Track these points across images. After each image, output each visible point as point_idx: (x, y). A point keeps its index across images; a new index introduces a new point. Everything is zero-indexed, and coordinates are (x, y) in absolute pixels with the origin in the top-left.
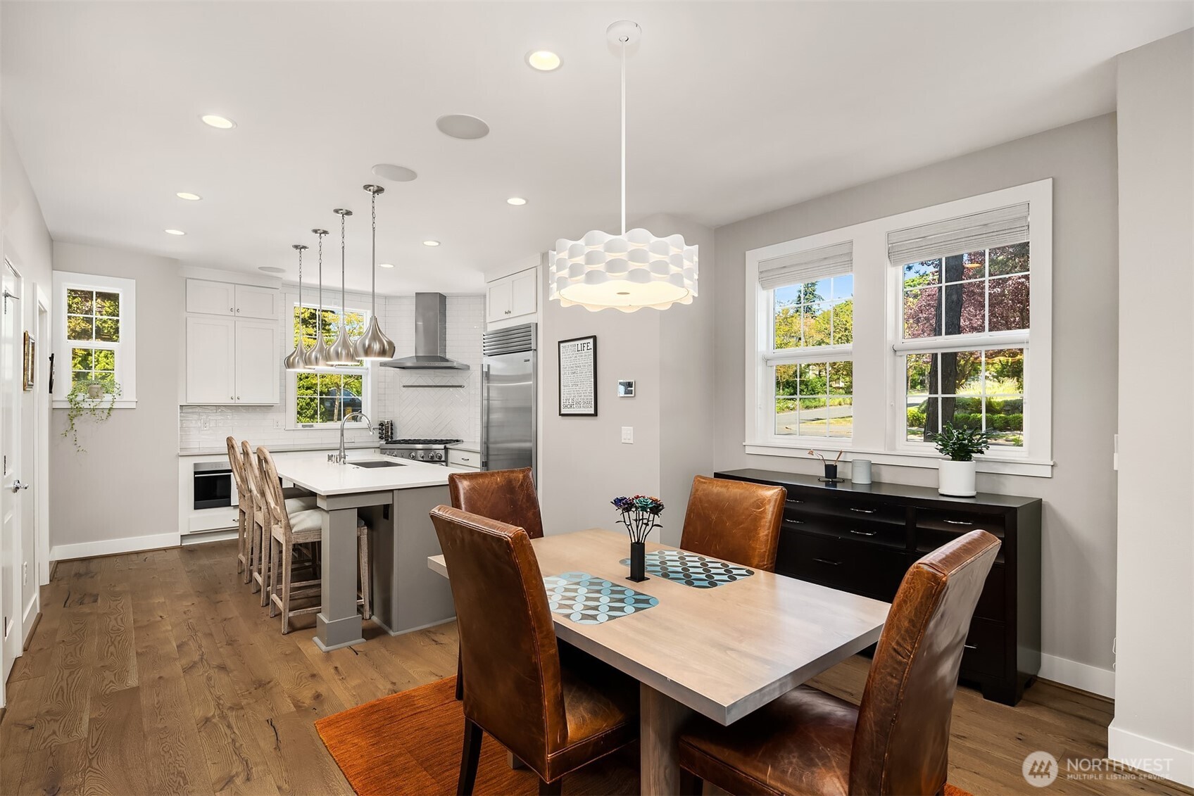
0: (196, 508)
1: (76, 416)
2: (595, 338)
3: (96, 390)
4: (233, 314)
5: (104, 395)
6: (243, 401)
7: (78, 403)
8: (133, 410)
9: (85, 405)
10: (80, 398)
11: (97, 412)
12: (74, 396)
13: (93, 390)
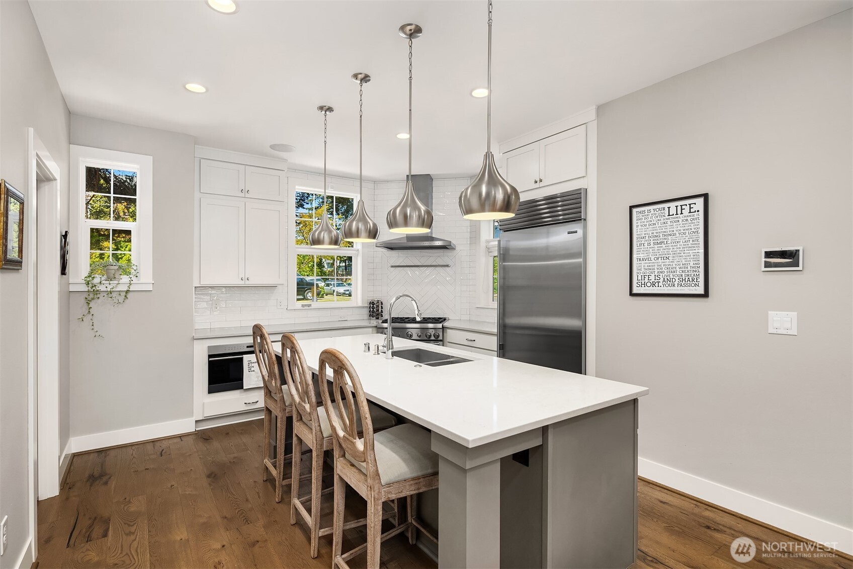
0: (210, 391)
1: (93, 299)
2: (706, 196)
3: (113, 272)
4: (243, 195)
5: (122, 277)
6: (252, 282)
7: (95, 286)
8: (148, 293)
9: (102, 288)
10: (97, 281)
11: (114, 295)
12: (91, 279)
13: (110, 271)
